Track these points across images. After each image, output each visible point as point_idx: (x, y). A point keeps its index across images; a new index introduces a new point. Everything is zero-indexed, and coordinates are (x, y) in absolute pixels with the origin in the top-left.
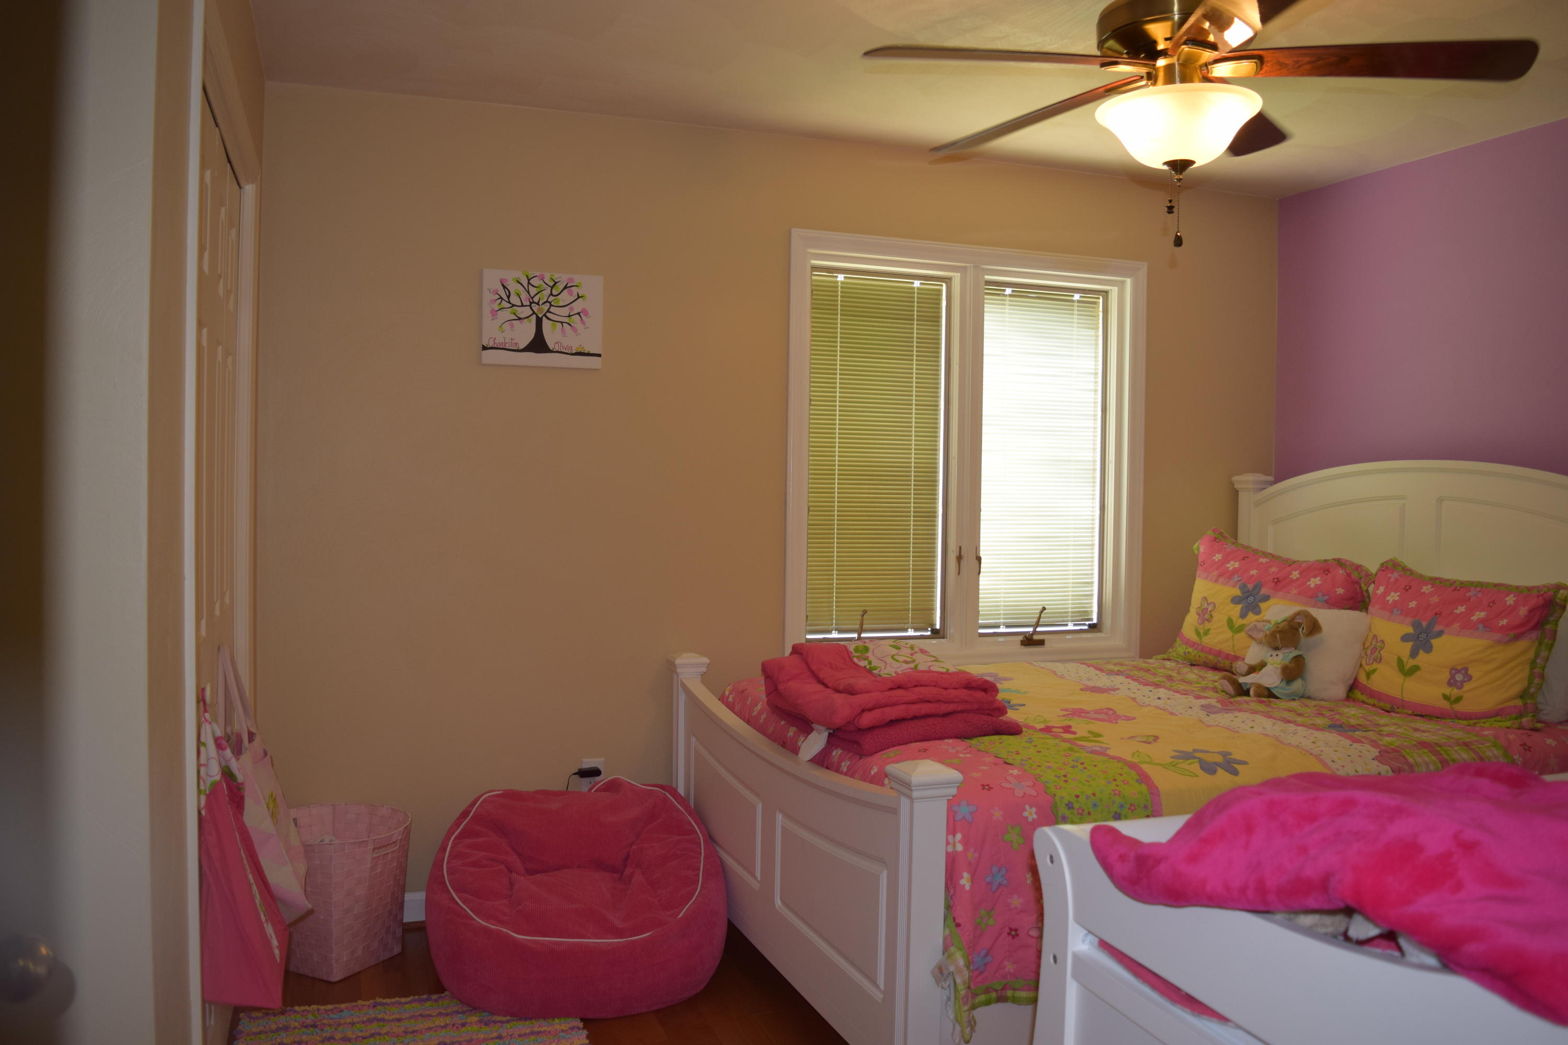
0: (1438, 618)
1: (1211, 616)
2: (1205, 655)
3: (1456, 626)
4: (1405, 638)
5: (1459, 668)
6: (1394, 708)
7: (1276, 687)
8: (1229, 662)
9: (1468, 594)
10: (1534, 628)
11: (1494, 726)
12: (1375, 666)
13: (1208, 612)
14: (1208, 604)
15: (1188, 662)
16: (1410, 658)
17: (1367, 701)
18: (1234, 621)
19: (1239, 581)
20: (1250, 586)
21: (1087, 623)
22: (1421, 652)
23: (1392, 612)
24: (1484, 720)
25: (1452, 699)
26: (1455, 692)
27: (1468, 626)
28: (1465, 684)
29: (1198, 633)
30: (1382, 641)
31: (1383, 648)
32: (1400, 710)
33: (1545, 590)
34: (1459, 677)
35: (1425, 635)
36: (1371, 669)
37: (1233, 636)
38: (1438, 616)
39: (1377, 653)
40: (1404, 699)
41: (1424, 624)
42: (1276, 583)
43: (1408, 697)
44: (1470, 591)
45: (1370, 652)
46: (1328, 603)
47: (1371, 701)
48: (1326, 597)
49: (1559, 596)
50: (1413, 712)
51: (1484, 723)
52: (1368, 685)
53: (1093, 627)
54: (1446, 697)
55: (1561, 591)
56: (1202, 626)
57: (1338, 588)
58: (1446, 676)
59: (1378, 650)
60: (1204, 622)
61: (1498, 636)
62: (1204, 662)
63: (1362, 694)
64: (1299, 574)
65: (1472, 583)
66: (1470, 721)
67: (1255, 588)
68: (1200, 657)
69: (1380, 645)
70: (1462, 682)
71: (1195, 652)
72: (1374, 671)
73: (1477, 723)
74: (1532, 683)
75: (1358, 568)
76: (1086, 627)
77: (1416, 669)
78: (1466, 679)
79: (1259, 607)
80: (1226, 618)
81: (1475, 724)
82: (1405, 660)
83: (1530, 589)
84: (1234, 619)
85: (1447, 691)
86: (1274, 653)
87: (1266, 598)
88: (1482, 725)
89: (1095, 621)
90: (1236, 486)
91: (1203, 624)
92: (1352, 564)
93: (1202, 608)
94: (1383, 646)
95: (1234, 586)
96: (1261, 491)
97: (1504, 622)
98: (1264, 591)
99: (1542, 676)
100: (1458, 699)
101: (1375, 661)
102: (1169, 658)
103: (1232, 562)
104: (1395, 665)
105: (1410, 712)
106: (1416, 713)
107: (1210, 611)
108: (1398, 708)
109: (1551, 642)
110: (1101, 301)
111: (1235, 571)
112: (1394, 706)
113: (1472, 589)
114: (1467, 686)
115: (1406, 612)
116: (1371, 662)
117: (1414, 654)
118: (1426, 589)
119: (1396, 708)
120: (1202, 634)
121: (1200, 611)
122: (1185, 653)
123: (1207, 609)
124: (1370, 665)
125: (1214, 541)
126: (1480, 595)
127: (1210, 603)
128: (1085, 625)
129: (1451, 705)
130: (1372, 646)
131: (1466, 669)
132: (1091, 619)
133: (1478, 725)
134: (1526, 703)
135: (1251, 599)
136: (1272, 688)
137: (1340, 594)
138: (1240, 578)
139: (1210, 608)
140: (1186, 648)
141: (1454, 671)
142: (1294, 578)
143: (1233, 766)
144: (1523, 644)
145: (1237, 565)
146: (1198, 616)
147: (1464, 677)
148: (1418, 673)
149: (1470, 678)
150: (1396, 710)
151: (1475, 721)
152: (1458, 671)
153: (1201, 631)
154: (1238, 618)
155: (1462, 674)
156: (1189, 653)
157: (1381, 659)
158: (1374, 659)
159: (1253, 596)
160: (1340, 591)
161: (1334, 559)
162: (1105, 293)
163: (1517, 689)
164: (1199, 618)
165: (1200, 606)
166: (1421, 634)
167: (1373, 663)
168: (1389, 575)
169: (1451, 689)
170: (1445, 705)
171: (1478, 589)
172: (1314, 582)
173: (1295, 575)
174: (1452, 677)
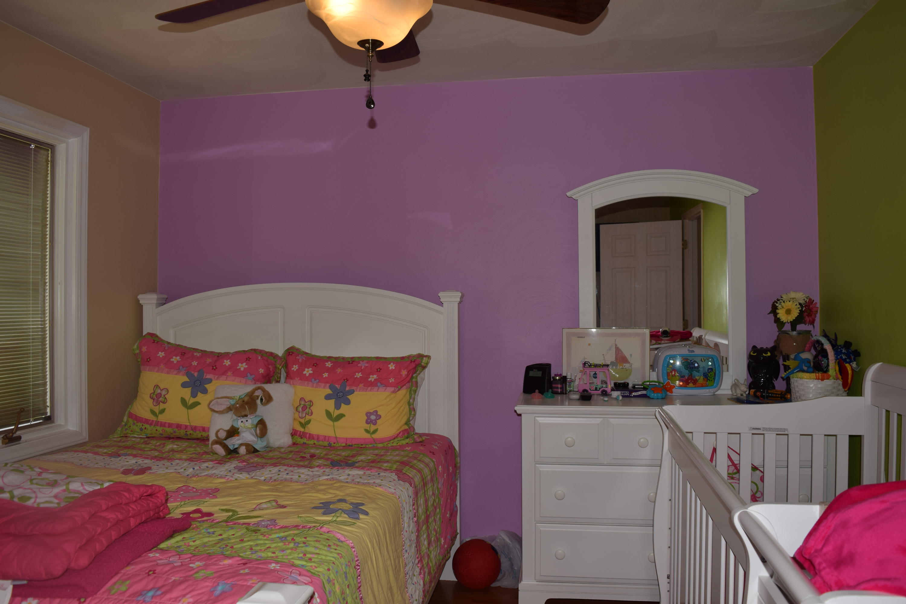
0: (346, 382)
1: (166, 398)
2: (162, 428)
3: (361, 385)
4: (328, 397)
5: (372, 411)
7: (256, 444)
8: (185, 432)
9: (359, 365)
10: (409, 382)
11: (399, 444)
12: (308, 417)
13: (162, 396)
14: (161, 390)
15: (145, 436)
16: (335, 410)
17: (307, 442)
18: (187, 401)
19: (185, 370)
20: (195, 374)
22: (343, 405)
23: (311, 381)
24: (392, 441)
25: (371, 432)
26: (373, 428)
27: (369, 385)
29: (153, 412)
30: (311, 401)
32: (336, 444)
33: (414, 358)
34: (373, 417)
35: (342, 393)
36: (306, 420)
37: (188, 412)
39: (308, 410)
40: (337, 436)
41: (338, 387)
42: (215, 370)
43: (339, 435)
44: (359, 363)
45: (301, 409)
46: (254, 380)
47: (312, 442)
48: (253, 376)
49: (424, 361)
50: (346, 444)
51: (393, 443)
52: (305, 431)
53: (49, 420)
54: (367, 431)
55: (424, 358)
56: (158, 407)
57: (260, 369)
58: (365, 418)
59: (308, 407)
60: (159, 404)
61: (392, 389)
62: (160, 434)
63: (302, 438)
64: (230, 361)
65: (360, 358)
66: (384, 443)
67: (198, 375)
68: (157, 430)
69: (309, 404)
70: (376, 420)
71: (153, 427)
72: (309, 422)
73: (389, 444)
74: (411, 414)
75: (271, 354)
76: (42, 421)
77: (341, 416)
78: (378, 418)
79: (206, 388)
80: (180, 399)
81: (387, 445)
82: (332, 412)
83: (403, 358)
84: (187, 399)
85: (367, 426)
86: (244, 420)
87: (209, 381)
88: (392, 445)
89: (49, 414)
90: (141, 302)
92: (267, 353)
93: (156, 393)
94: (311, 404)
95: (183, 375)
96: (163, 305)
97: (392, 380)
98: (207, 376)
99: (414, 410)
100: (375, 431)
101: (307, 415)
102: (126, 435)
103: (174, 357)
104: (325, 415)
105: (344, 445)
106: (348, 444)
107: (164, 395)
108: (334, 443)
109: (416, 389)
110: (50, 152)
111: (179, 364)
112: (331, 443)
113: (361, 362)
114: (379, 422)
115: (323, 381)
117: (338, 407)
118: (328, 364)
119: (333, 443)
120: (158, 414)
121: (154, 396)
122: (141, 430)
123: (161, 394)
124: (303, 418)
125: (153, 343)
126: (367, 365)
127: (163, 389)
129: (371, 435)
130: (302, 406)
131: (376, 412)
132: (46, 413)
134: (410, 427)
135: (197, 383)
137: (262, 373)
138: (185, 368)
139: (163, 393)
140: (143, 425)
141: (368, 414)
142: (227, 365)
144: (403, 392)
145: (178, 359)
146: (153, 400)
147: (376, 417)
148: (343, 419)
149: (380, 417)
150: (333, 445)
151: (387, 443)
152: (371, 414)
153: (157, 411)
154: (190, 398)
155: (374, 415)
156: (145, 428)
157: (312, 413)
158: (306, 414)
159: (199, 381)
160: (261, 371)
161: (251, 350)
162: (54, 147)
163: (404, 420)
164: (153, 401)
165: (153, 392)
166: (338, 393)
167: (305, 416)
168: (297, 357)
169: (370, 424)
170: (368, 436)
171: (365, 361)
172: (242, 366)
173: (227, 362)
174: (368, 418)
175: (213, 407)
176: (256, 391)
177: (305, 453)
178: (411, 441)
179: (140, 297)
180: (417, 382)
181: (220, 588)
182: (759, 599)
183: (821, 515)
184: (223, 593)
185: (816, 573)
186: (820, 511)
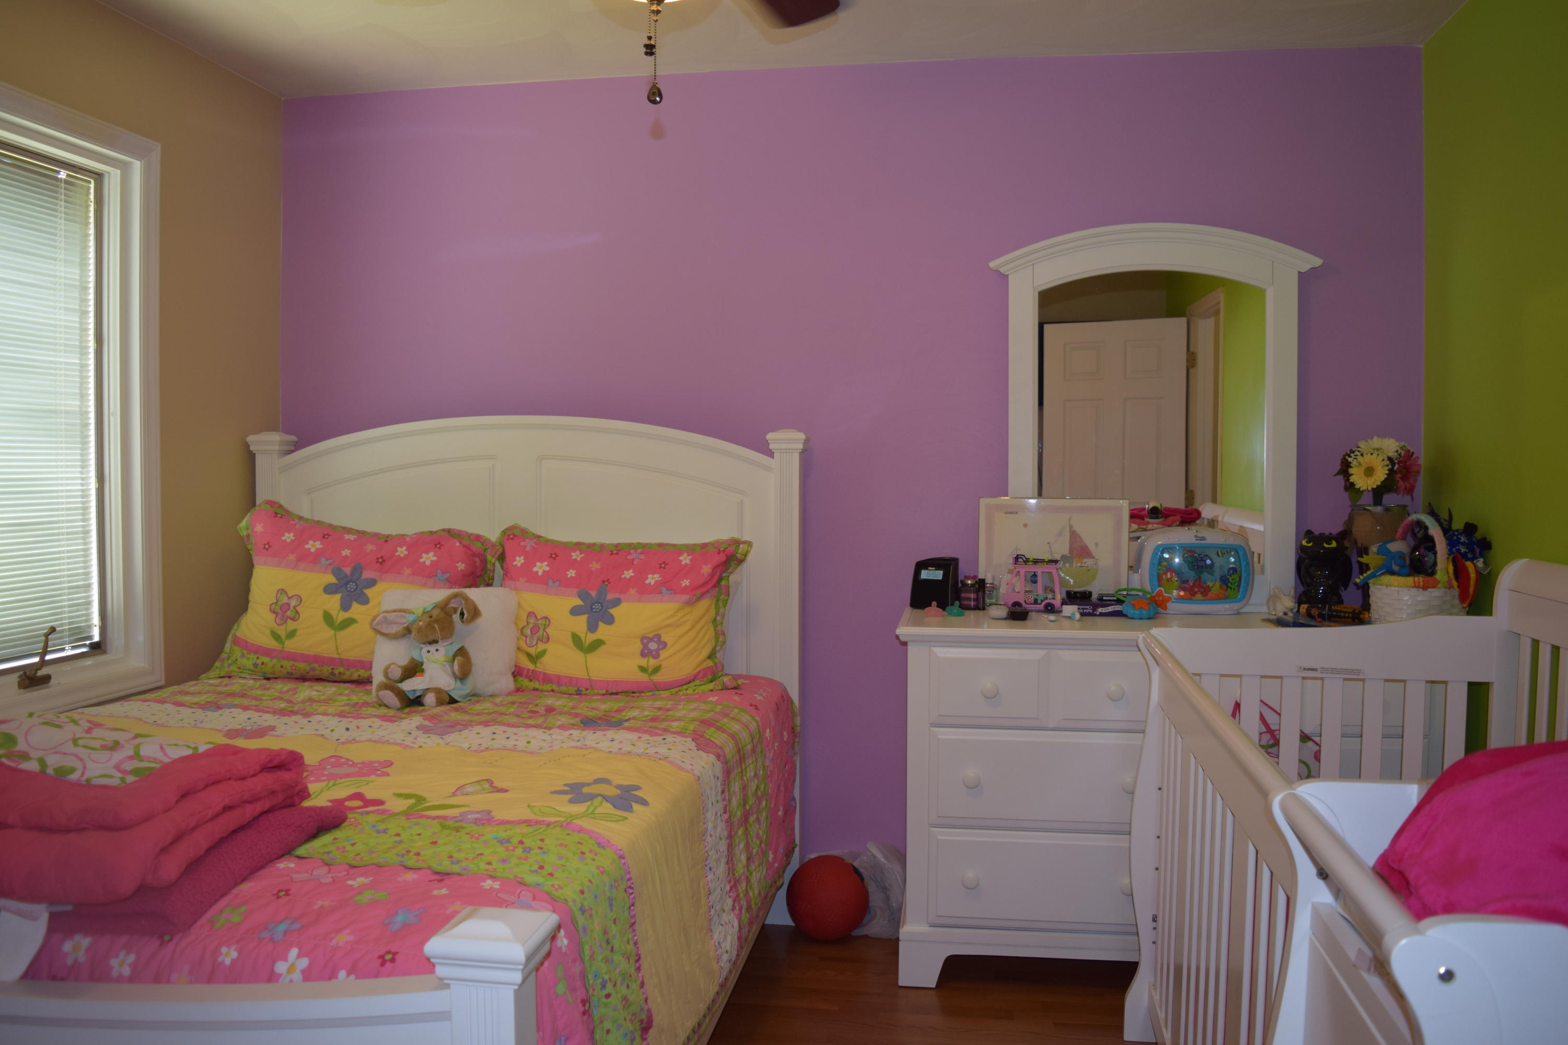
0: (607, 585)
1: (297, 612)
2: (291, 663)
3: (632, 591)
4: (575, 611)
5: (651, 636)
6: (582, 691)
7: (453, 689)
8: (330, 669)
9: (630, 557)
10: (714, 586)
11: (697, 691)
12: (541, 647)
13: (291, 608)
14: (289, 598)
15: (261, 676)
16: (588, 632)
17: (540, 687)
18: (334, 617)
19: (330, 564)
20: (348, 570)
21: (88, 642)
22: (601, 624)
23: (547, 584)
24: (685, 687)
25: (650, 670)
26: (652, 662)
27: (646, 592)
28: (661, 652)
29: (276, 636)
30: (546, 618)
31: (549, 625)
32: (589, 691)
33: (724, 546)
34: (653, 646)
35: (599, 605)
36: (538, 650)
37: (335, 635)
38: (606, 583)
39: (541, 632)
40: (591, 678)
41: (594, 594)
42: (381, 563)
43: (596, 675)
44: (630, 553)
45: (529, 632)
46: (449, 582)
47: (548, 687)
48: (447, 575)
49: (740, 551)
50: (607, 691)
51: (687, 690)
52: (536, 669)
53: (97, 648)
54: (643, 669)
55: (741, 546)
56: (283, 627)
57: (458, 563)
58: (638, 646)
59: (542, 628)
60: (286, 621)
61: (685, 597)
62: (288, 673)
63: (531, 681)
64: (406, 550)
65: (630, 545)
66: (672, 690)
67: (352, 574)
68: (282, 667)
69: (544, 623)
70: (657, 651)
71: (275, 661)
72: (543, 652)
73: (680, 691)
74: (718, 641)
75: (478, 538)
76: (84, 650)
77: (598, 643)
78: (661, 647)
79: (365, 595)
80: (321, 613)
81: (677, 692)
82: (582, 636)
83: (704, 545)
84: (334, 614)
85: (644, 662)
86: (432, 648)
87: (372, 583)
88: (685, 692)
89: (96, 638)
90: (252, 448)
91: (285, 625)
92: (469, 535)
93: (280, 603)
94: (547, 623)
95: (325, 572)
96: (289, 454)
97: (686, 583)
98: (367, 574)
99: (723, 634)
100: (657, 670)
101: (539, 642)
102: (229, 675)
103: (311, 542)
104: (570, 642)
105: (604, 692)
106: (610, 691)
107: (295, 607)
108: (587, 689)
109: (726, 598)
110: (92, 186)
111: (318, 555)
112: (581, 689)
113: (632, 551)
114: (664, 654)
115: (567, 584)
116: (535, 643)
117: (592, 628)
118: (576, 556)
119: (584, 689)
120: (284, 638)
121: (278, 609)
122: (256, 665)
123: (288, 604)
124: (534, 646)
125: (275, 517)
126: (642, 557)
127: (293, 596)
128: (84, 645)
129: (649, 676)
130: (531, 625)
131: (659, 636)
132: (90, 638)
133: (681, 693)
134: (716, 663)
135: (352, 586)
136: (450, 690)
137: (461, 570)
138: (330, 561)
139: (293, 603)
140: (258, 658)
141: (645, 640)
142: (402, 555)
143: (635, 795)
144: (705, 603)
145: (318, 545)
146: (275, 615)
147: (658, 646)
148: (602, 648)
149: (665, 645)
150: (584, 692)
151: (676, 689)
152: (650, 640)
153: (283, 634)
154: (339, 611)
155: (655, 642)
156: (263, 663)
157: (548, 639)
158: (538, 639)
159: (354, 582)
160: (461, 566)
161: (444, 530)
162: (98, 177)
163: (706, 651)
164: (276, 617)
165: (275, 601)
166: (593, 604)
167: (537, 643)
168: (522, 544)
169: (647, 659)
170: (643, 677)
171: (639, 551)
172: (428, 558)
173: (402, 551)
174: (645, 646)
175: (378, 628)
176: (453, 601)
177: (537, 705)
178: (718, 686)
179: (250, 439)
180: (728, 587)
181: (400, 918)
182: (1311, 942)
183: (1421, 798)
184: (405, 926)
185: (1411, 893)
186: (1419, 794)
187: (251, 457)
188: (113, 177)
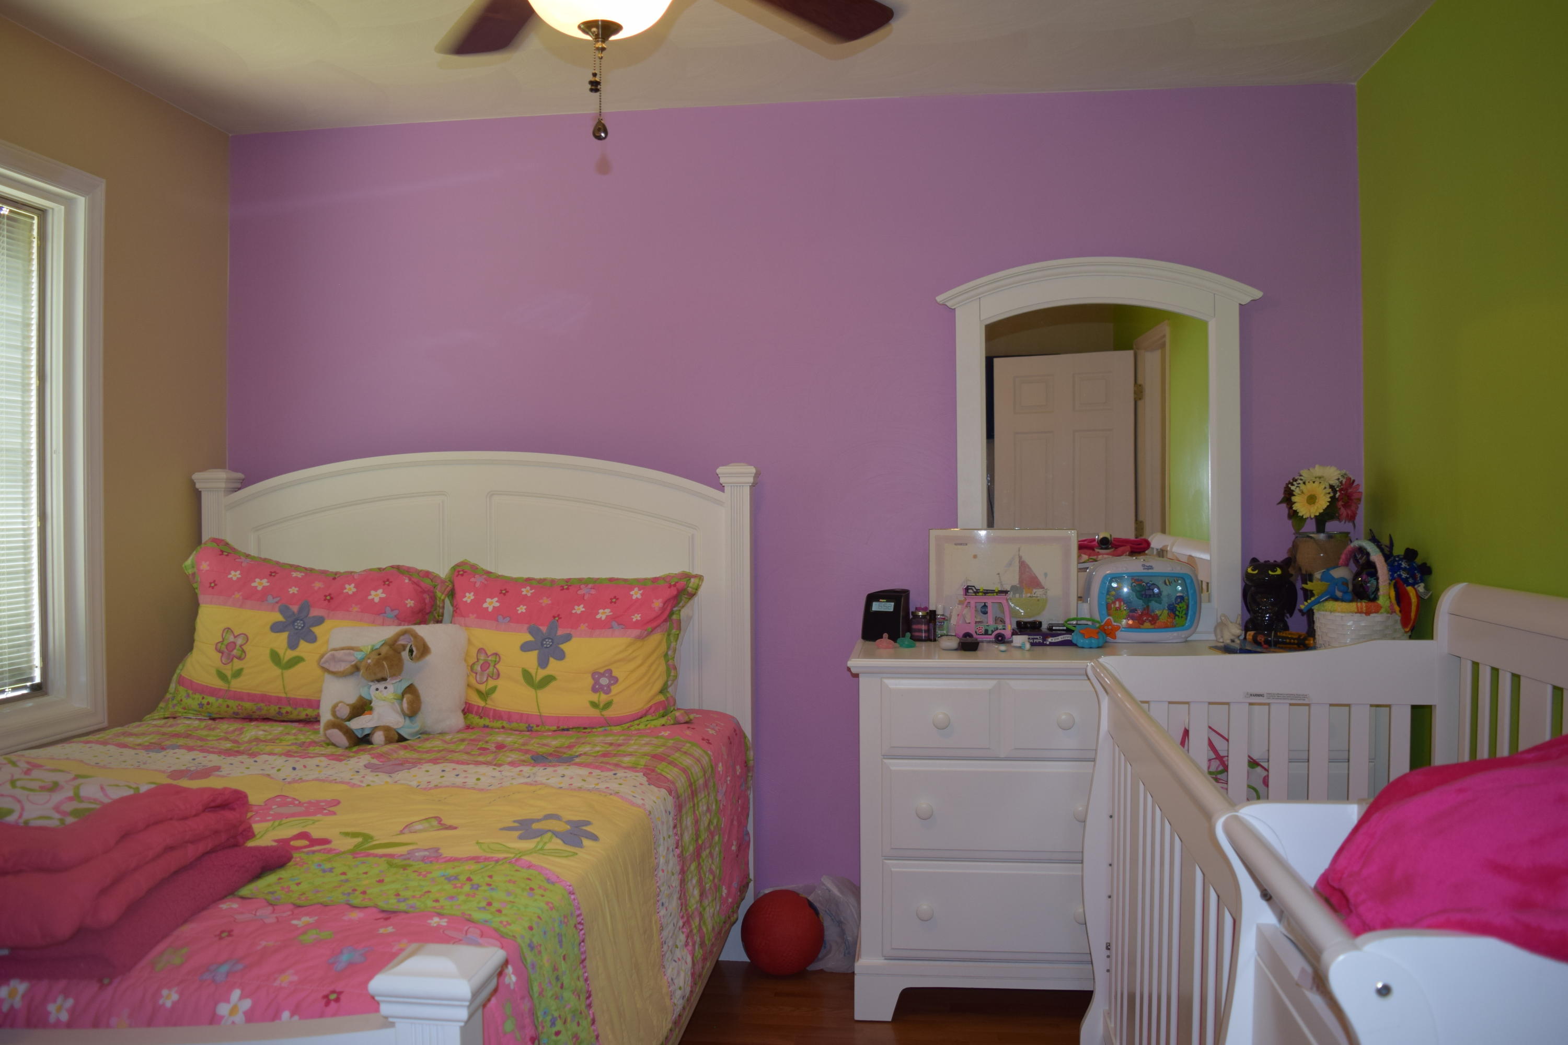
0: (557, 621)
1: (244, 651)
2: (237, 703)
3: (583, 627)
4: (525, 647)
5: (602, 671)
6: (532, 727)
7: (402, 727)
8: (277, 708)
9: (580, 592)
10: (666, 621)
11: (649, 726)
12: (491, 683)
13: (238, 647)
14: (235, 637)
15: (207, 717)
16: (539, 668)
17: (491, 724)
18: (282, 655)
19: (277, 603)
20: (295, 608)
21: (29, 684)
22: (552, 660)
23: (497, 620)
24: (637, 722)
25: (601, 705)
26: (604, 698)
27: (597, 627)
28: (612, 687)
29: (221, 675)
30: (496, 654)
31: (499, 662)
32: (540, 727)
33: (676, 580)
34: (604, 681)
35: (550, 641)
36: (489, 687)
37: (282, 674)
38: (557, 618)
39: (491, 669)
40: (542, 714)
41: (544, 629)
42: (329, 601)
43: (546, 712)
44: (580, 589)
45: (479, 669)
46: (398, 619)
47: (498, 724)
48: (396, 612)
49: (691, 585)
50: (558, 727)
51: (638, 725)
52: (487, 706)
53: (38, 690)
54: (594, 705)
55: (692, 580)
56: (229, 666)
57: (407, 600)
58: (590, 681)
59: (492, 664)
60: (232, 660)
61: (637, 632)
62: (234, 713)
63: (481, 718)
64: (355, 587)
65: (580, 580)
66: (623, 725)
67: (300, 611)
68: (228, 706)
69: (494, 659)
70: (609, 686)
71: (220, 701)
72: (494, 689)
73: (631, 726)
74: (670, 676)
75: (427, 574)
76: (25, 692)
77: (549, 680)
78: (612, 682)
79: (313, 633)
80: (268, 651)
81: (628, 727)
82: (533, 672)
83: (655, 580)
84: (281, 653)
85: (595, 697)
86: (381, 686)
87: (320, 621)
88: (637, 727)
89: (38, 680)
90: (198, 486)
91: (231, 664)
92: (419, 572)
93: (226, 642)
94: (497, 660)
95: (272, 610)
96: (236, 491)
97: (637, 617)
98: (315, 612)
99: (675, 668)
100: (608, 705)
101: (489, 678)
102: (174, 716)
103: (258, 580)
104: (521, 679)
105: (554, 728)
106: (561, 727)
107: (241, 646)
108: (538, 726)
109: (678, 632)
110: (35, 222)
111: (266, 592)
112: (531, 725)
113: (582, 586)
114: (615, 689)
115: (517, 619)
116: (485, 679)
117: (543, 663)
118: (527, 591)
119: (535, 726)
120: (229, 678)
121: (223, 648)
122: (201, 705)
123: (234, 643)
124: (483, 683)
125: (220, 555)
126: (593, 592)
127: (239, 635)
128: (25, 687)
129: (600, 712)
130: (481, 662)
131: (610, 671)
132: (31, 679)
133: (632, 728)
134: (667, 698)
135: (299, 624)
136: (400, 728)
137: (411, 607)
138: (278, 599)
139: (240, 641)
140: (203, 698)
141: (596, 675)
142: (350, 593)
143: (585, 830)
144: (656, 638)
145: (265, 582)
146: (220, 654)
147: (610, 681)
148: (553, 684)
149: (616, 680)
150: (535, 728)
151: (628, 725)
152: (602, 675)
153: (229, 674)
154: (286, 650)
155: (606, 677)
156: (208, 703)
157: (499, 675)
158: (488, 676)
159: (301, 620)
160: (410, 603)
161: (392, 567)
162: (42, 213)
163: (658, 686)
164: (222, 657)
165: (221, 640)
166: (544, 640)
167: (487, 680)
168: (473, 580)
169: (598, 694)
170: (594, 713)
171: (590, 586)
172: (377, 595)
173: (350, 589)
174: (596, 682)
175: (326, 666)
176: (402, 638)
177: (487, 742)
178: (670, 721)
179: (196, 476)
180: (679, 621)
181: (345, 958)
182: (1257, 962)
183: (1360, 816)
184: (351, 965)
185: (1351, 911)
186: (1359, 813)
187: (197, 495)
188: (57, 213)
